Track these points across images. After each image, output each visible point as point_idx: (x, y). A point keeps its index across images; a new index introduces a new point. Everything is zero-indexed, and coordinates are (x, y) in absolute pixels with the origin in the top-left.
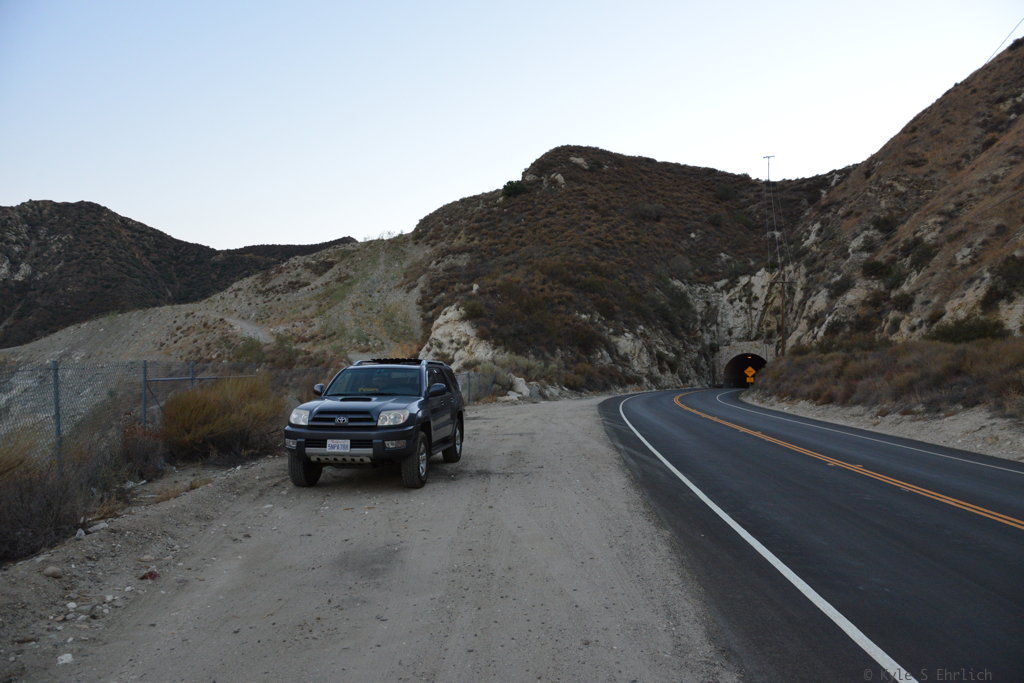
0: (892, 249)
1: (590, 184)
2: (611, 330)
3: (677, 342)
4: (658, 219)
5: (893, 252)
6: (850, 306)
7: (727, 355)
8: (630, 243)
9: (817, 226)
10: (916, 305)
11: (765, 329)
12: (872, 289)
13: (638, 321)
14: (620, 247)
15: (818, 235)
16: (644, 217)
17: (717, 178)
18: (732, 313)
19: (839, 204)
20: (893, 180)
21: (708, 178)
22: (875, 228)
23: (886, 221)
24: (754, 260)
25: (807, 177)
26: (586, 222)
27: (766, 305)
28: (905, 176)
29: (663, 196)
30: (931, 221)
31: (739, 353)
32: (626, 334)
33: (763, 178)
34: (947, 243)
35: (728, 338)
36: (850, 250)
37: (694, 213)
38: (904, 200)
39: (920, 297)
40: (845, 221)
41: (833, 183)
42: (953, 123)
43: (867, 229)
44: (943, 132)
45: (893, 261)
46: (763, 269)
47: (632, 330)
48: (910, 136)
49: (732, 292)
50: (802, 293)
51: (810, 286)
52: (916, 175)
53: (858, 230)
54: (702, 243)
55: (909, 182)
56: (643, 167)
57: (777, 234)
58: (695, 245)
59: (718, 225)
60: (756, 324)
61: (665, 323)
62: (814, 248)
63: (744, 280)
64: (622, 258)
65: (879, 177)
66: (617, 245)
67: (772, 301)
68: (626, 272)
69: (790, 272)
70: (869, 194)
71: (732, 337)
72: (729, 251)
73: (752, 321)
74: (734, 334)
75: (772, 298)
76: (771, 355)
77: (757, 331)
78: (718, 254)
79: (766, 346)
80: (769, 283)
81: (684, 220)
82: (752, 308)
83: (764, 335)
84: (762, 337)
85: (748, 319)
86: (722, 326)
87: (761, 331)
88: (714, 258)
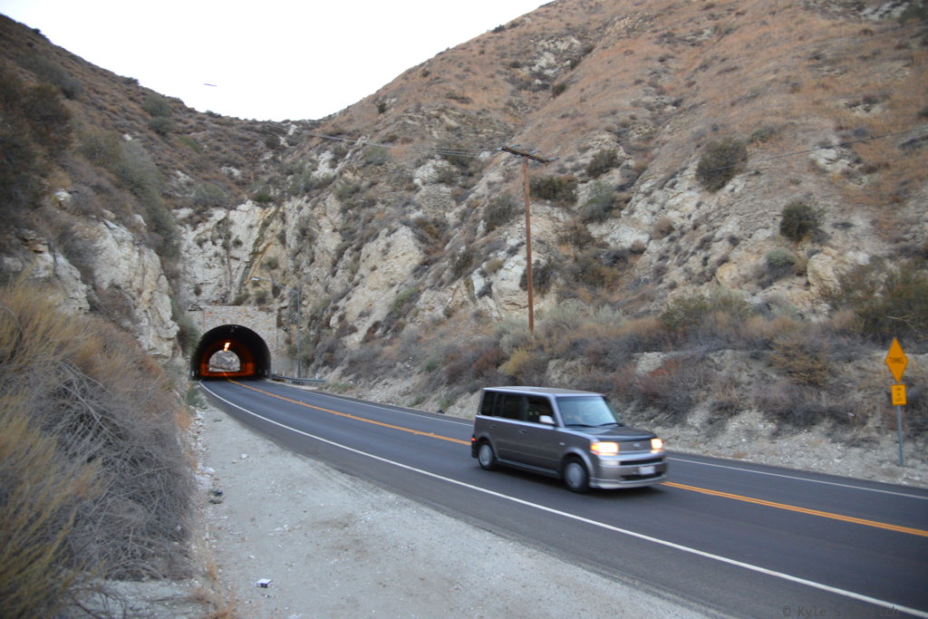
12: (558, 220)
19: (354, 134)
20: (442, 110)
22: (444, 158)
23: (453, 155)
27: (255, 254)
32: (110, 223)
35: (193, 298)
36: (417, 181)
37: (125, 110)
40: (389, 146)
41: (291, 132)
42: (475, 74)
43: (433, 158)
44: (470, 79)
45: (570, 183)
49: (201, 228)
50: (339, 236)
51: (354, 225)
52: (465, 111)
53: (419, 158)
55: (460, 117)
60: (237, 280)
63: (219, 214)
67: (265, 248)
71: (200, 298)
72: (188, 171)
73: (231, 275)
74: (203, 294)
75: (264, 245)
76: (270, 329)
77: (237, 292)
78: (172, 171)
79: (263, 315)
80: (261, 222)
81: (112, 114)
82: (232, 257)
83: (250, 298)
84: (248, 301)
85: (226, 273)
86: (184, 280)
87: (244, 292)
88: (168, 175)
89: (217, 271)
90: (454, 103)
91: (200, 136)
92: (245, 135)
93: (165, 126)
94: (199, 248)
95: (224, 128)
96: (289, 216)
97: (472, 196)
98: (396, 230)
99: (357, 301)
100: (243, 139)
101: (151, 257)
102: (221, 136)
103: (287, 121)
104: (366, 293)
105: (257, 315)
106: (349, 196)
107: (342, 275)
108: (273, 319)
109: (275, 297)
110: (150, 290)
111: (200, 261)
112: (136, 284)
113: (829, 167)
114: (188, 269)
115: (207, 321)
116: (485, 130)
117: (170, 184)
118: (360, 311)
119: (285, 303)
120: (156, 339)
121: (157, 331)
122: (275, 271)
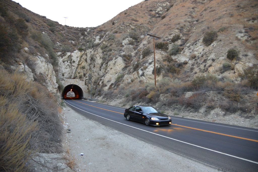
9: (98, 37)
20: (130, 24)
22: (131, 37)
25: (79, 27)
31: (69, 84)
36: (123, 44)
38: (135, 31)
40: (115, 34)
42: (140, 13)
43: (128, 37)
44: (138, 15)
49: (64, 58)
50: (102, 60)
51: (106, 56)
52: (137, 24)
53: (124, 37)
55: (135, 26)
57: (73, 42)
60: (74, 72)
71: (64, 77)
72: (60, 42)
73: (72, 71)
74: (65, 76)
75: (81, 62)
76: (83, 85)
77: (74, 75)
78: (56, 42)
79: (81, 82)
80: (80, 56)
81: (39, 26)
82: (72, 66)
83: (77, 77)
84: (77, 78)
85: (71, 70)
86: (59, 72)
87: (76, 75)
88: (54, 43)
89: (68, 69)
90: (133, 22)
91: (63, 32)
92: (76, 32)
93: (54, 29)
94: (63, 63)
95: (70, 30)
96: (88, 54)
97: (139, 48)
98: (117, 58)
99: (107, 78)
100: (75, 33)
101: (50, 66)
102: (69, 32)
103: (87, 28)
104: (109, 75)
105: (79, 82)
106: (104, 48)
107: (103, 70)
108: (84, 83)
109: (84, 77)
110: (50, 75)
111: (64, 67)
112: (47, 73)
113: (241, 39)
114: (61, 69)
115: (66, 83)
116: (142, 29)
117: (55, 45)
118: (108, 80)
119: (87, 78)
120: (52, 88)
121: (52, 86)
122: (84, 69)
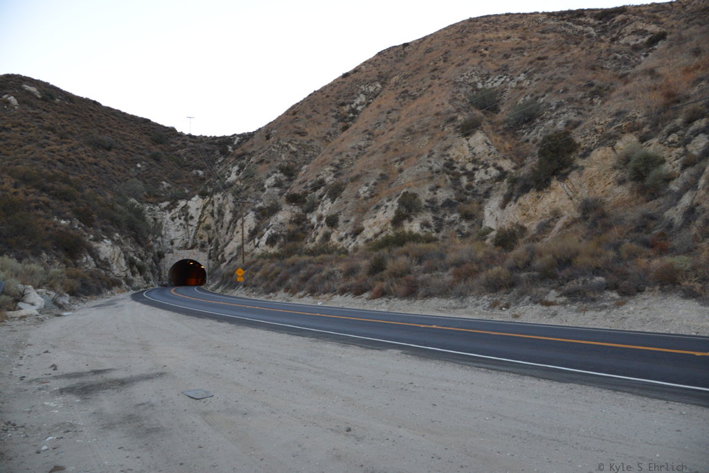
0: (304, 185)
1: (44, 110)
2: (92, 236)
3: (141, 249)
4: (109, 149)
5: (305, 188)
6: (281, 224)
7: (170, 261)
8: (90, 164)
9: (236, 168)
10: (341, 223)
11: (199, 241)
12: (294, 212)
13: (114, 229)
14: (82, 166)
15: (237, 174)
16: (97, 145)
17: (152, 126)
18: (173, 228)
19: (251, 155)
20: (289, 142)
21: (144, 125)
22: (281, 172)
23: (288, 169)
24: (188, 189)
25: (218, 136)
26: (46, 141)
27: (200, 223)
28: (295, 141)
29: (111, 132)
30: (328, 169)
31: (180, 259)
32: (105, 241)
33: (186, 133)
34: (350, 183)
35: (170, 247)
36: (266, 186)
37: (138, 148)
38: (296, 156)
39: (342, 218)
40: (259, 166)
41: (236, 143)
42: (318, 113)
43: (276, 172)
44: (314, 117)
45: (306, 194)
46: (197, 196)
47: (110, 238)
48: (294, 117)
49: (173, 211)
50: (231, 214)
51: (237, 209)
52: (301, 141)
53: (270, 173)
54: (147, 172)
55: (298, 145)
56: (91, 107)
57: (201, 173)
58: (141, 173)
59: (158, 160)
60: (192, 236)
61: (132, 232)
62: (238, 183)
63: (182, 203)
64: (85, 175)
65: (279, 139)
66: (79, 163)
67: (205, 219)
68: (90, 187)
69: (219, 199)
70: (273, 150)
72: (169, 180)
73: (188, 234)
74: (175, 245)
76: (205, 260)
77: (192, 242)
78: (161, 182)
80: (202, 206)
81: (131, 153)
82: (189, 225)
84: (196, 247)
86: (165, 238)
87: (195, 242)
88: (158, 184)
89: (182, 232)
91: (182, 152)
92: (209, 147)
94: (172, 221)
95: (196, 145)
96: (215, 203)
98: (248, 214)
99: (230, 248)
100: (207, 151)
102: (194, 150)
105: (199, 254)
106: (237, 194)
107: (229, 234)
108: (206, 255)
109: (209, 244)
112: (112, 257)
114: (167, 233)
115: (175, 258)
117: (159, 189)
118: (229, 252)
119: (212, 248)
122: (209, 231)
